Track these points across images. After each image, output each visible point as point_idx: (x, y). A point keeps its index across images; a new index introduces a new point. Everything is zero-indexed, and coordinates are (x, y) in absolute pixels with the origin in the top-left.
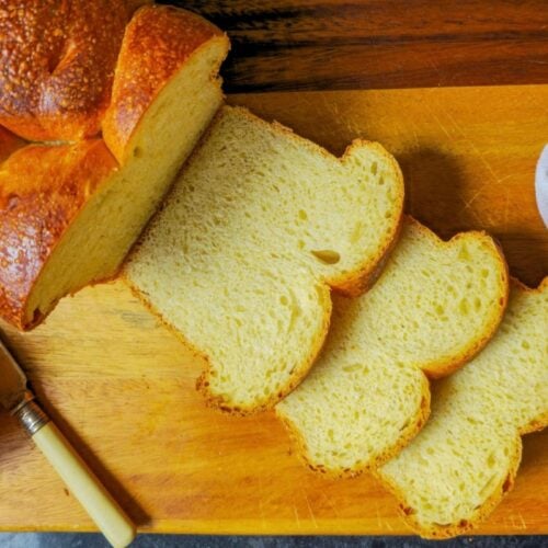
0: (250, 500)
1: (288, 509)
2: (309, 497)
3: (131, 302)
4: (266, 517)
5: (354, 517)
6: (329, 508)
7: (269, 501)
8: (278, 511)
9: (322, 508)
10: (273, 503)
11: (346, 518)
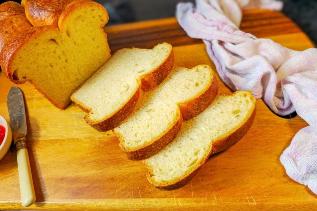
0: (112, 189)
1: (129, 193)
2: (140, 187)
3: (80, 112)
4: (118, 198)
5: (162, 197)
6: (150, 193)
7: (120, 189)
8: (124, 194)
9: (146, 193)
10: (123, 190)
11: (158, 198)
